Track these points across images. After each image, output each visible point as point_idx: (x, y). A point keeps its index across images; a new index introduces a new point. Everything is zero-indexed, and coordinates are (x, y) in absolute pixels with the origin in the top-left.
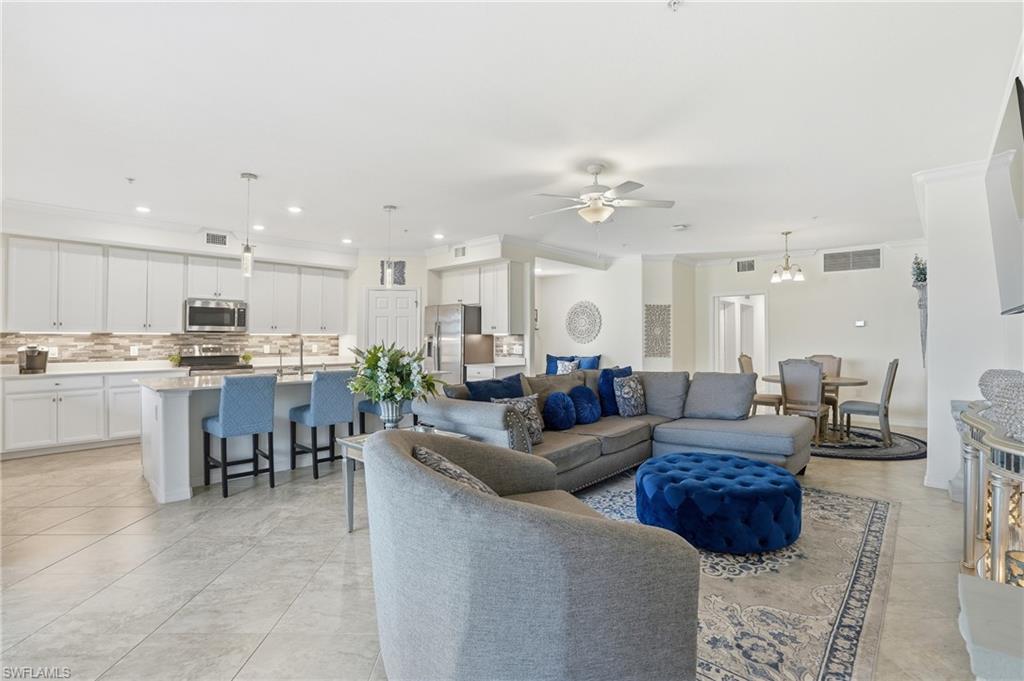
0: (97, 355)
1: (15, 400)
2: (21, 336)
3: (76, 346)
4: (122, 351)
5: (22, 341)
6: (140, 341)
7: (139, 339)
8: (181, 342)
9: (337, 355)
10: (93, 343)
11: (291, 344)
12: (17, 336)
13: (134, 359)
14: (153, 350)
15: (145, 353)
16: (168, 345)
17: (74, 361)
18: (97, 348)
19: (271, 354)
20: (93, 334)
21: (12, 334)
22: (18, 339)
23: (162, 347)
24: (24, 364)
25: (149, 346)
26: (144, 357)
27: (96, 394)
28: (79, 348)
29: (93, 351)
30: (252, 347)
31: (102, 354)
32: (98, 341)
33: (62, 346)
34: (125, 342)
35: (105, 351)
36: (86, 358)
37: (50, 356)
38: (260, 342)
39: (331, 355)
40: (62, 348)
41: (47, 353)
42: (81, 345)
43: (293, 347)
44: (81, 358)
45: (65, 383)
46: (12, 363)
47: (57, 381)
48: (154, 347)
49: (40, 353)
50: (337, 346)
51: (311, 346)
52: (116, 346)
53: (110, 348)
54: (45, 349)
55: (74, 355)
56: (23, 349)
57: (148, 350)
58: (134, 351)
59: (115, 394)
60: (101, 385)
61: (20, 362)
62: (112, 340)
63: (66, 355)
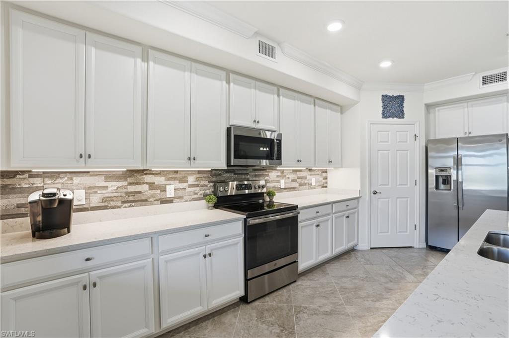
0: (131, 198)
1: (16, 299)
2: (38, 175)
3: (107, 187)
4: (159, 191)
5: (38, 182)
6: (175, 179)
7: (176, 175)
8: (214, 179)
9: (326, 187)
10: (125, 183)
11: (298, 178)
12: (32, 175)
13: (170, 201)
14: (188, 190)
15: (180, 193)
16: (203, 183)
17: (105, 208)
18: (132, 189)
19: (284, 189)
20: (128, 171)
21: (23, 172)
22: (32, 180)
23: (197, 186)
24: (40, 218)
25: (185, 185)
26: (181, 197)
27: (143, 267)
28: (110, 189)
29: (126, 193)
30: (272, 182)
31: (137, 197)
32: (130, 180)
33: (90, 188)
34: (159, 180)
35: (140, 192)
36: (119, 204)
37: (75, 203)
38: (278, 176)
39: (323, 187)
40: (90, 190)
41: (70, 202)
42: (113, 185)
43: (299, 181)
44: (112, 204)
45: (100, 256)
46: (24, 215)
47: (87, 253)
48: (190, 186)
49: (61, 201)
50: (326, 178)
51: (311, 180)
52: (152, 186)
53: (144, 188)
54: (69, 197)
55: (104, 200)
56: (35, 196)
57: (185, 189)
58: (170, 193)
59: (167, 262)
60: (148, 251)
61: (34, 216)
62: (148, 178)
63: (95, 200)
